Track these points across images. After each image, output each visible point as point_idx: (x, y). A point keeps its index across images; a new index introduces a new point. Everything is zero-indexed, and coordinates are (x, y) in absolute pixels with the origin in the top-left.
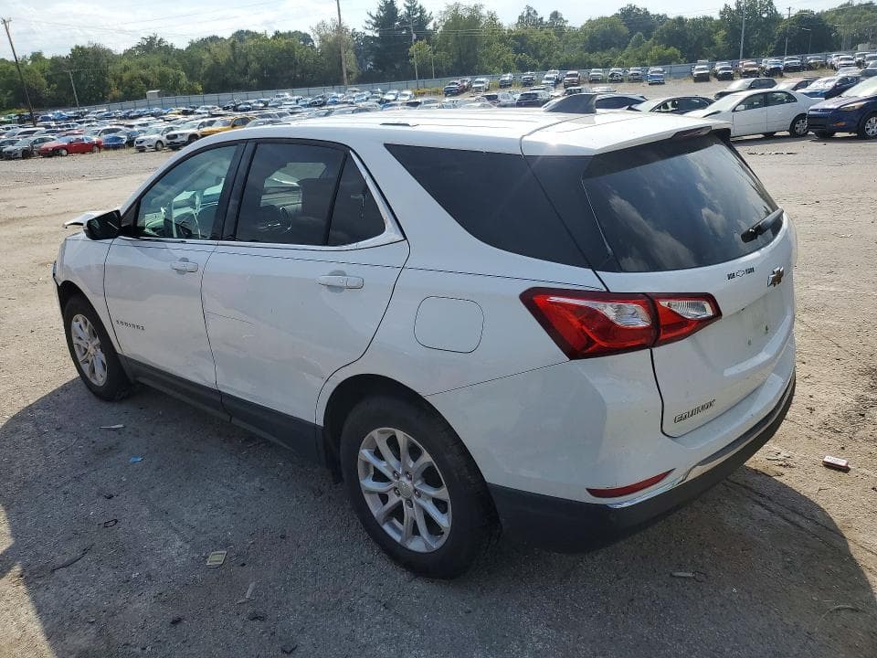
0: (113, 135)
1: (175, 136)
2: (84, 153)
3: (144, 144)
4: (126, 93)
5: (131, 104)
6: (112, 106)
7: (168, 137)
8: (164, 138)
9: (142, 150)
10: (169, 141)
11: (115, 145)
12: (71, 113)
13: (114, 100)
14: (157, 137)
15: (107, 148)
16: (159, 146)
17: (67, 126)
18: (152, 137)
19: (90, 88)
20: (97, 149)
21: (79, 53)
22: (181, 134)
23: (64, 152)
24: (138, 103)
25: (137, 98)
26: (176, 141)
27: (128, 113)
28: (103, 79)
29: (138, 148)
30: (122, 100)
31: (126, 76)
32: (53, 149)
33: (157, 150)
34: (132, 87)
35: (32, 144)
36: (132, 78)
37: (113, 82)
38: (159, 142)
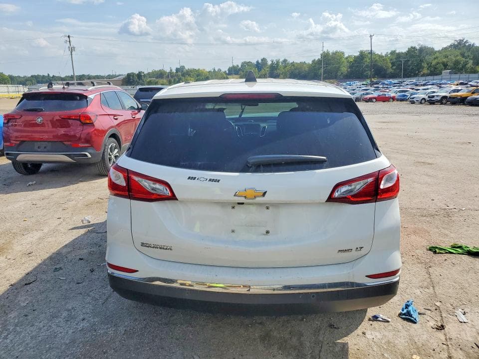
0: (403, 93)
1: (433, 97)
2: (384, 102)
3: (414, 100)
4: (431, 71)
5: (431, 78)
6: (420, 78)
7: (429, 97)
8: (426, 97)
9: (413, 103)
10: (428, 99)
11: (402, 99)
12: (396, 81)
13: (423, 75)
14: (423, 96)
15: (398, 100)
16: (423, 101)
17: (387, 88)
18: (421, 96)
19: (412, 69)
20: (392, 100)
21: (412, 50)
22: (437, 96)
23: (374, 100)
24: (436, 77)
25: (437, 75)
26: (432, 99)
27: (427, 83)
28: (421, 64)
29: (410, 101)
30: (428, 75)
31: (434, 63)
32: (370, 98)
33: (421, 103)
34: (436, 68)
35: (361, 95)
36: (438, 63)
37: (426, 66)
38: (424, 99)
